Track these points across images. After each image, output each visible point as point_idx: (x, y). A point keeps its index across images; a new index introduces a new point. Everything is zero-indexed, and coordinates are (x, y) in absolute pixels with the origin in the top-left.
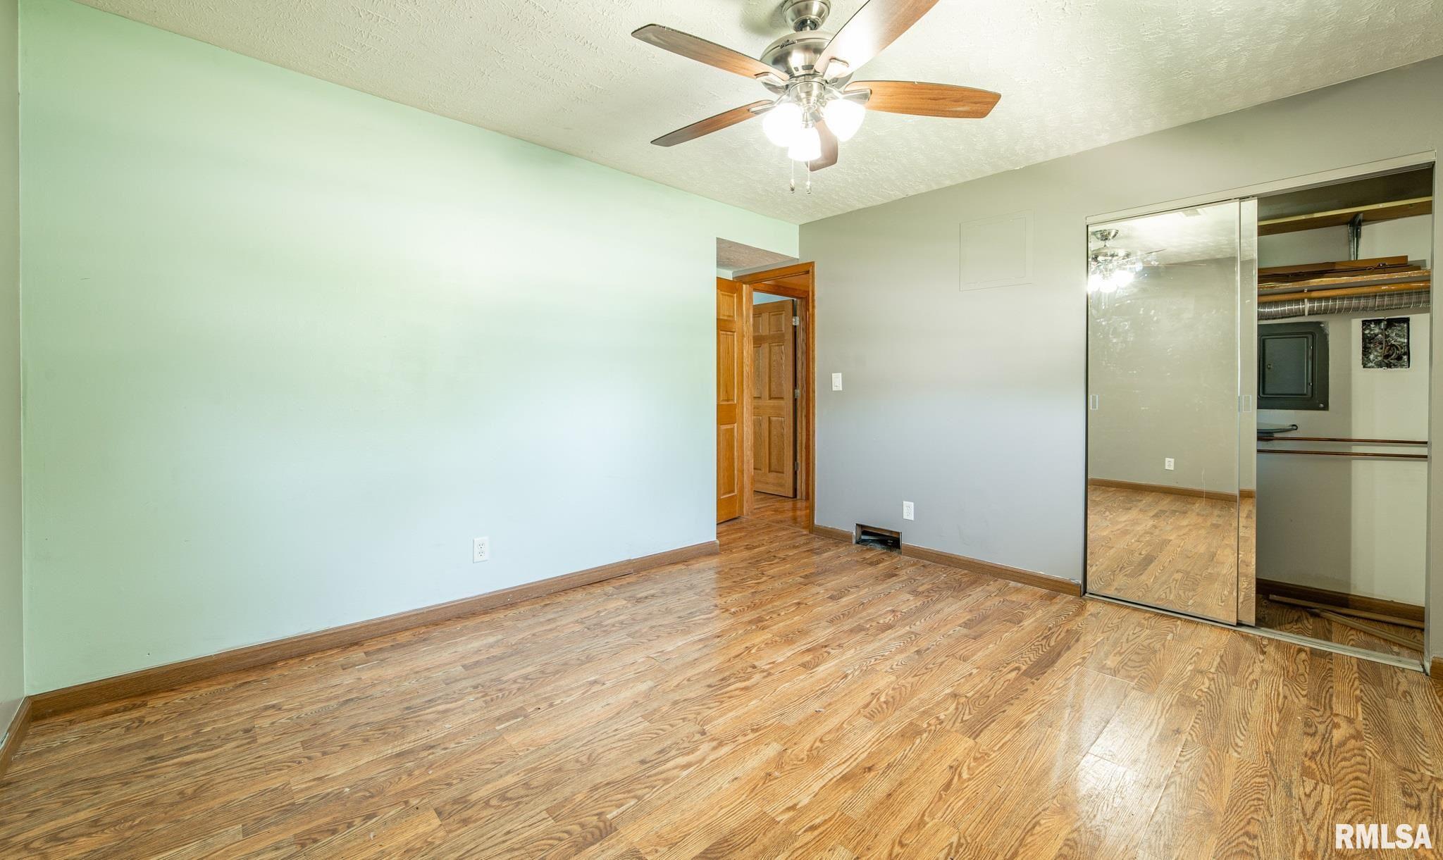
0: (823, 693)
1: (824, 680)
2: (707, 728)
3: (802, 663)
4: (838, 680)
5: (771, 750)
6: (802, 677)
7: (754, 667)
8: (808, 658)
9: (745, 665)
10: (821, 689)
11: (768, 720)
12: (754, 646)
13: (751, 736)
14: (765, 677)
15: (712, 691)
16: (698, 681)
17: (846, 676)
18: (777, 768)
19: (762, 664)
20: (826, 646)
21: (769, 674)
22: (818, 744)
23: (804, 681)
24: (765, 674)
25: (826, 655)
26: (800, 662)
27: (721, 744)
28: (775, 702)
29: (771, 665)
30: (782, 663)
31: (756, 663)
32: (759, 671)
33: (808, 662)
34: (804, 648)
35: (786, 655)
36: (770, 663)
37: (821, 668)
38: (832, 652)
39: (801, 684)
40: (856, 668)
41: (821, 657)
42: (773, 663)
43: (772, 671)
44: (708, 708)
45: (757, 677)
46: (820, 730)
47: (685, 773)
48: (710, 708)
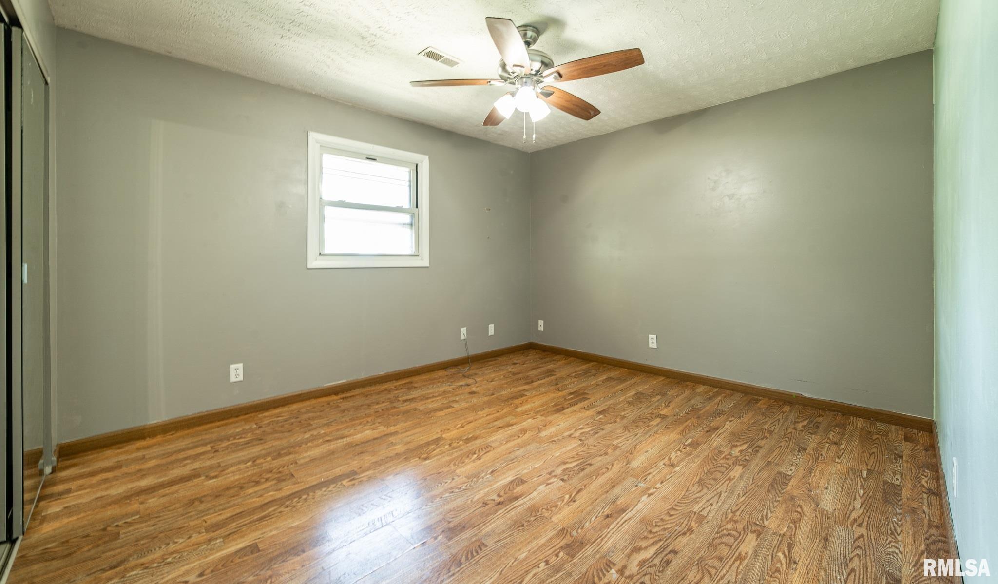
0: (513, 460)
1: (509, 469)
2: (580, 442)
3: (524, 483)
4: (499, 469)
5: (543, 434)
6: (525, 471)
7: (562, 480)
8: (519, 489)
9: (571, 481)
10: (514, 462)
11: (547, 446)
12: (568, 503)
13: (555, 439)
14: (553, 471)
15: (587, 461)
16: (600, 468)
17: (492, 472)
18: (541, 428)
19: (557, 483)
20: (499, 503)
21: (550, 474)
22: (521, 436)
23: (524, 469)
24: (553, 474)
25: (502, 493)
26: (525, 485)
27: (570, 436)
28: (544, 454)
29: (549, 482)
30: (541, 484)
31: (562, 483)
32: (558, 477)
33: (519, 485)
34: (520, 501)
35: (538, 492)
36: (550, 484)
37: (510, 479)
38: (495, 497)
39: (526, 466)
40: (481, 480)
41: (507, 490)
42: (548, 484)
43: (548, 476)
44: (584, 451)
45: (559, 471)
46: (519, 441)
47: (581, 426)
48: (583, 451)
